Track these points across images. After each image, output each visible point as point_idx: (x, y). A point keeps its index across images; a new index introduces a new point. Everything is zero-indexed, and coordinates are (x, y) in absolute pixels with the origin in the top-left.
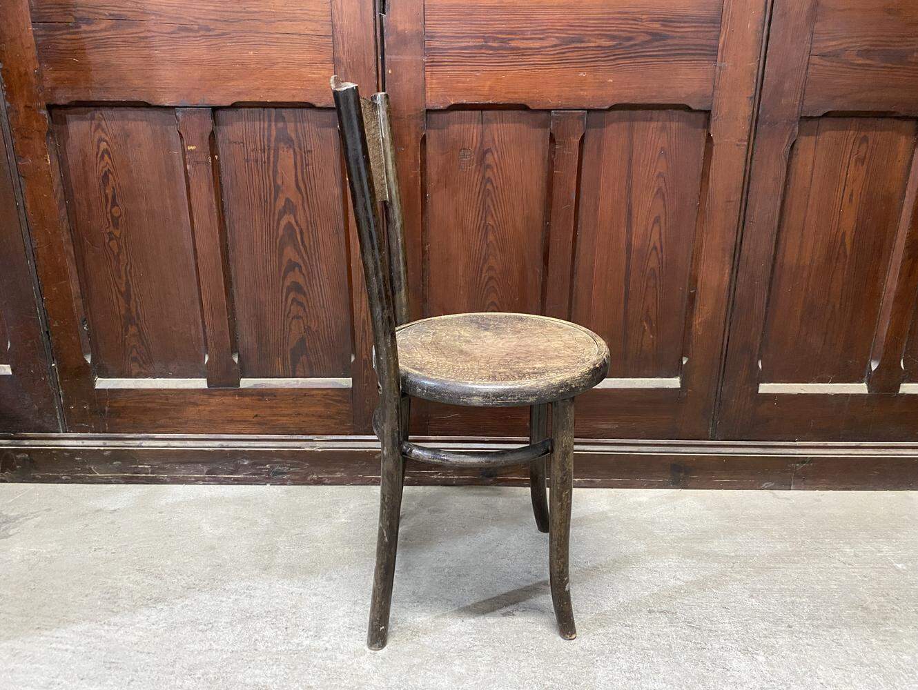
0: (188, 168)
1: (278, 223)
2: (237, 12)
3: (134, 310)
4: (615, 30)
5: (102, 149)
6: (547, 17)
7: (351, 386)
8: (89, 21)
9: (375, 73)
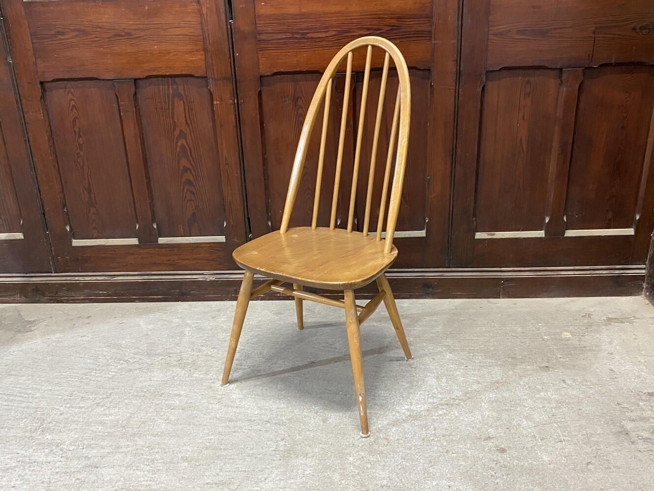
0: (122, 114)
1: (176, 145)
2: (147, 24)
3: (93, 199)
4: (369, 25)
5: (71, 105)
6: (328, 19)
7: (224, 241)
8: (62, 33)
9: (228, 56)
